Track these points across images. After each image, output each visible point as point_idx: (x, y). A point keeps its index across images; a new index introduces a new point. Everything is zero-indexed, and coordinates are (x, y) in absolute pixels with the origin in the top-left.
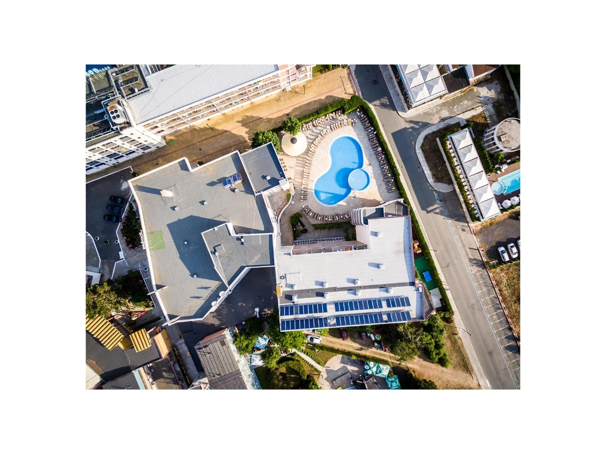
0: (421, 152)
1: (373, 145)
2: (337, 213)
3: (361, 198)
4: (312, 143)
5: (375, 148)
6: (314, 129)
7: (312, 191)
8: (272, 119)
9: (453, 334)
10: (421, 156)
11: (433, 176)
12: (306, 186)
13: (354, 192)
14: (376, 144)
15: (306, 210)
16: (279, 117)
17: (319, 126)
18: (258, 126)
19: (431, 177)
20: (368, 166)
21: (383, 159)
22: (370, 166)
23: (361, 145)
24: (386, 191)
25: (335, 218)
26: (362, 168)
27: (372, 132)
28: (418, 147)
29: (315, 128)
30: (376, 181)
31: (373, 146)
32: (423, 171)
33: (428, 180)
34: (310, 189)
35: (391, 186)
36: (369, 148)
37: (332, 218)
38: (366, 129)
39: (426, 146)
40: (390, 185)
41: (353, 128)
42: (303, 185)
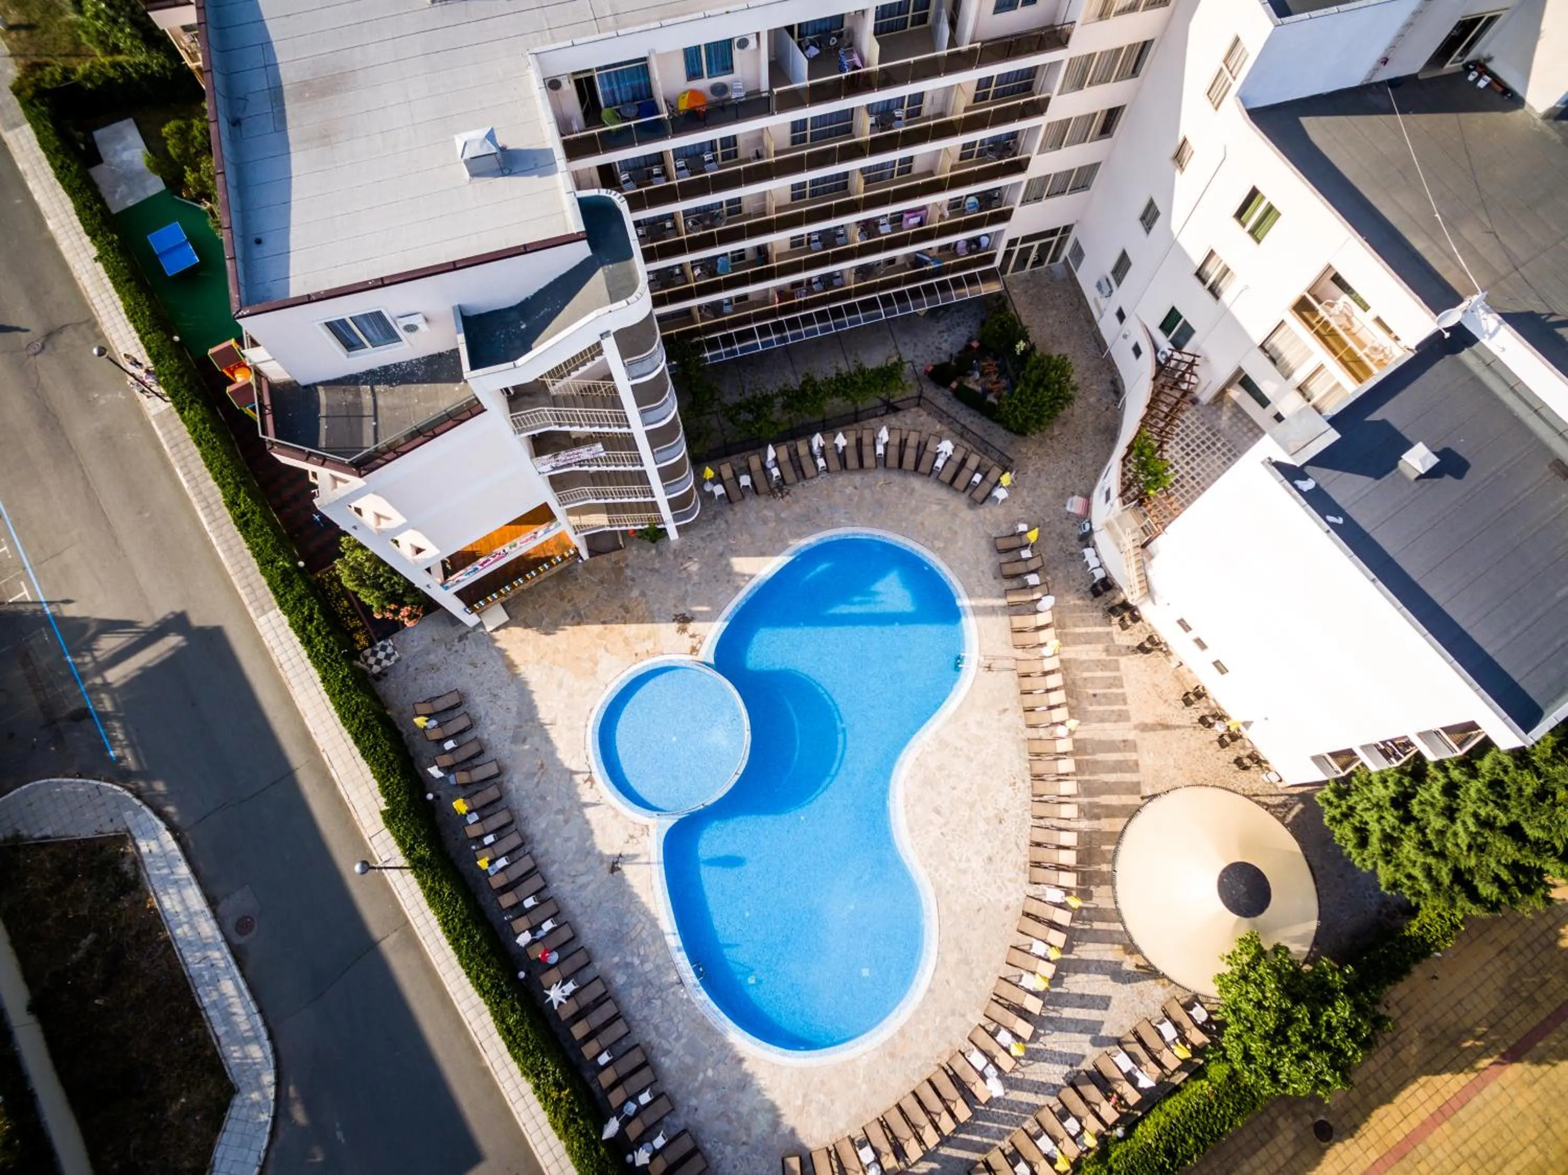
0: (233, 1054)
1: (616, 1017)
2: (779, 505)
3: (640, 620)
4: (1073, 937)
5: (598, 1002)
6: (1092, 1056)
7: (973, 603)
8: (1432, 1067)
9: (30, 27)
10: (228, 1017)
11: (138, 876)
12: (1019, 622)
13: (694, 650)
14: (591, 1035)
15: (977, 478)
16: (1387, 1099)
17: (1055, 1090)
18: (1500, 981)
19: (154, 872)
20: (628, 850)
21: (522, 923)
22: (607, 851)
23: (702, 996)
24: (479, 703)
25: (788, 468)
26: (669, 822)
27: (634, 1130)
28: (260, 1088)
29: (1087, 1065)
30: (552, 752)
31: (608, 1010)
32: (212, 901)
33: (177, 839)
34: (992, 611)
35: (447, 738)
36: (637, 992)
37: (806, 462)
38: (685, 1144)
39: (187, 1112)
40: (449, 745)
41: (793, 1131)
42: (1042, 619)
